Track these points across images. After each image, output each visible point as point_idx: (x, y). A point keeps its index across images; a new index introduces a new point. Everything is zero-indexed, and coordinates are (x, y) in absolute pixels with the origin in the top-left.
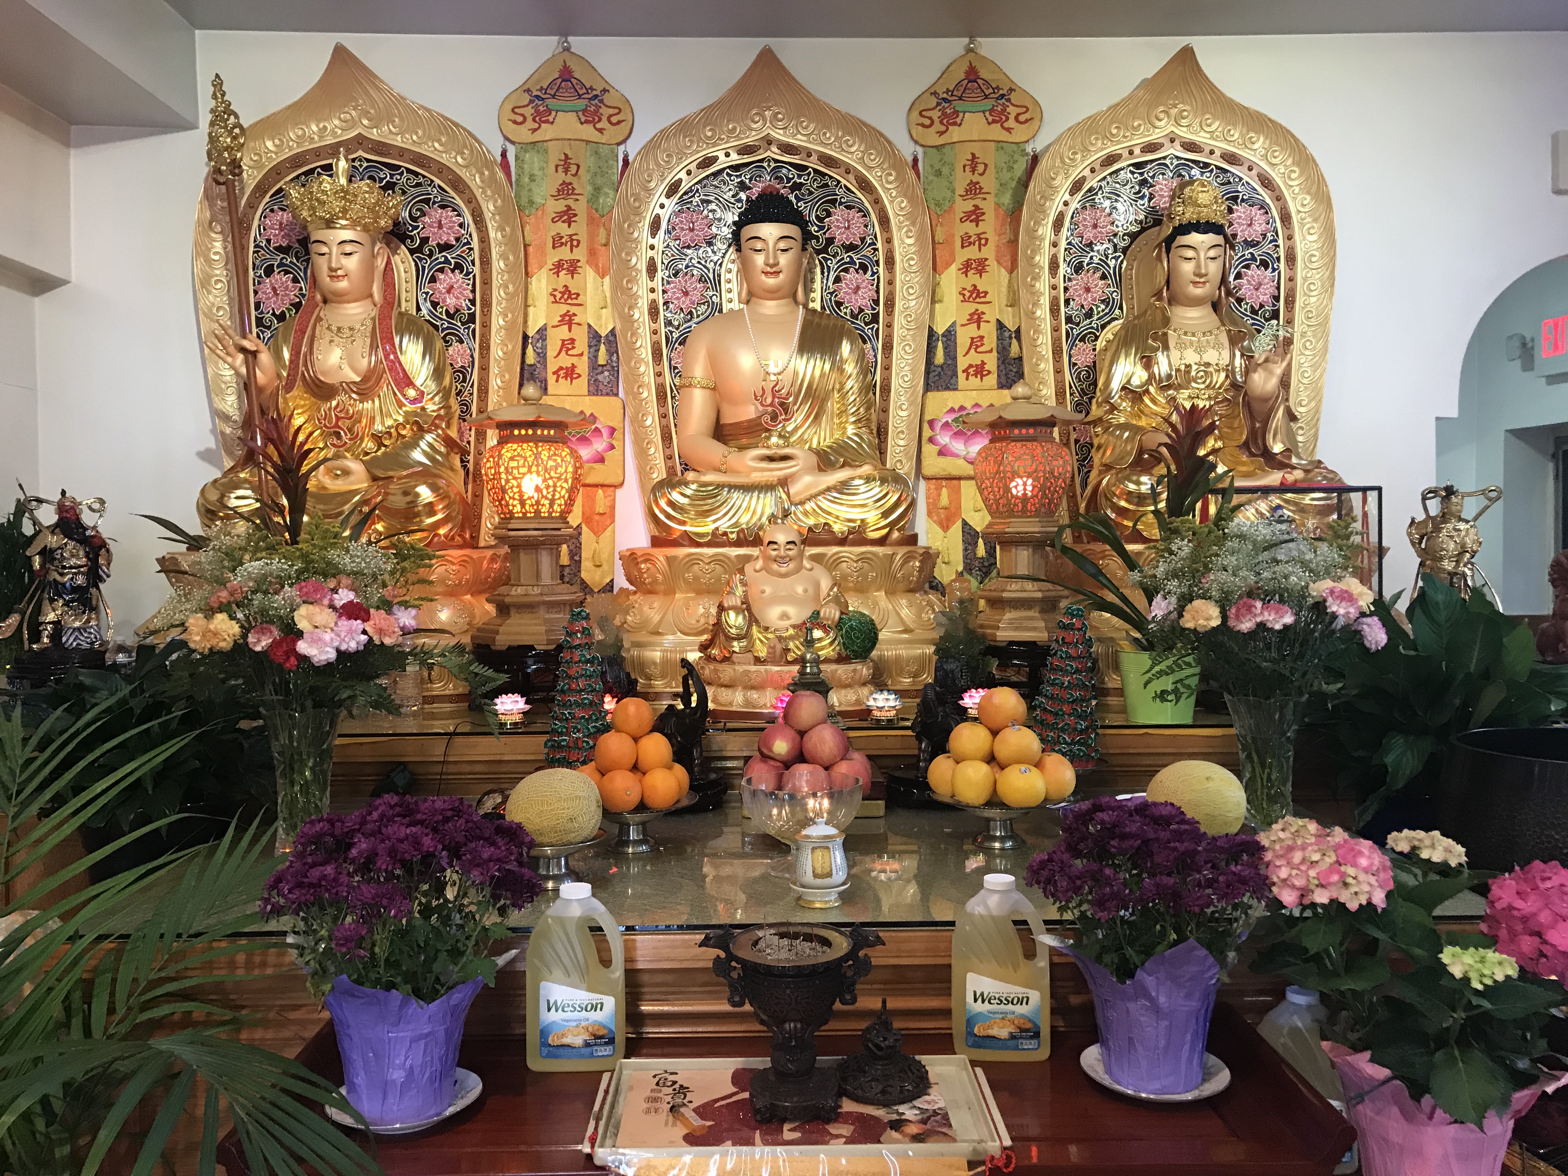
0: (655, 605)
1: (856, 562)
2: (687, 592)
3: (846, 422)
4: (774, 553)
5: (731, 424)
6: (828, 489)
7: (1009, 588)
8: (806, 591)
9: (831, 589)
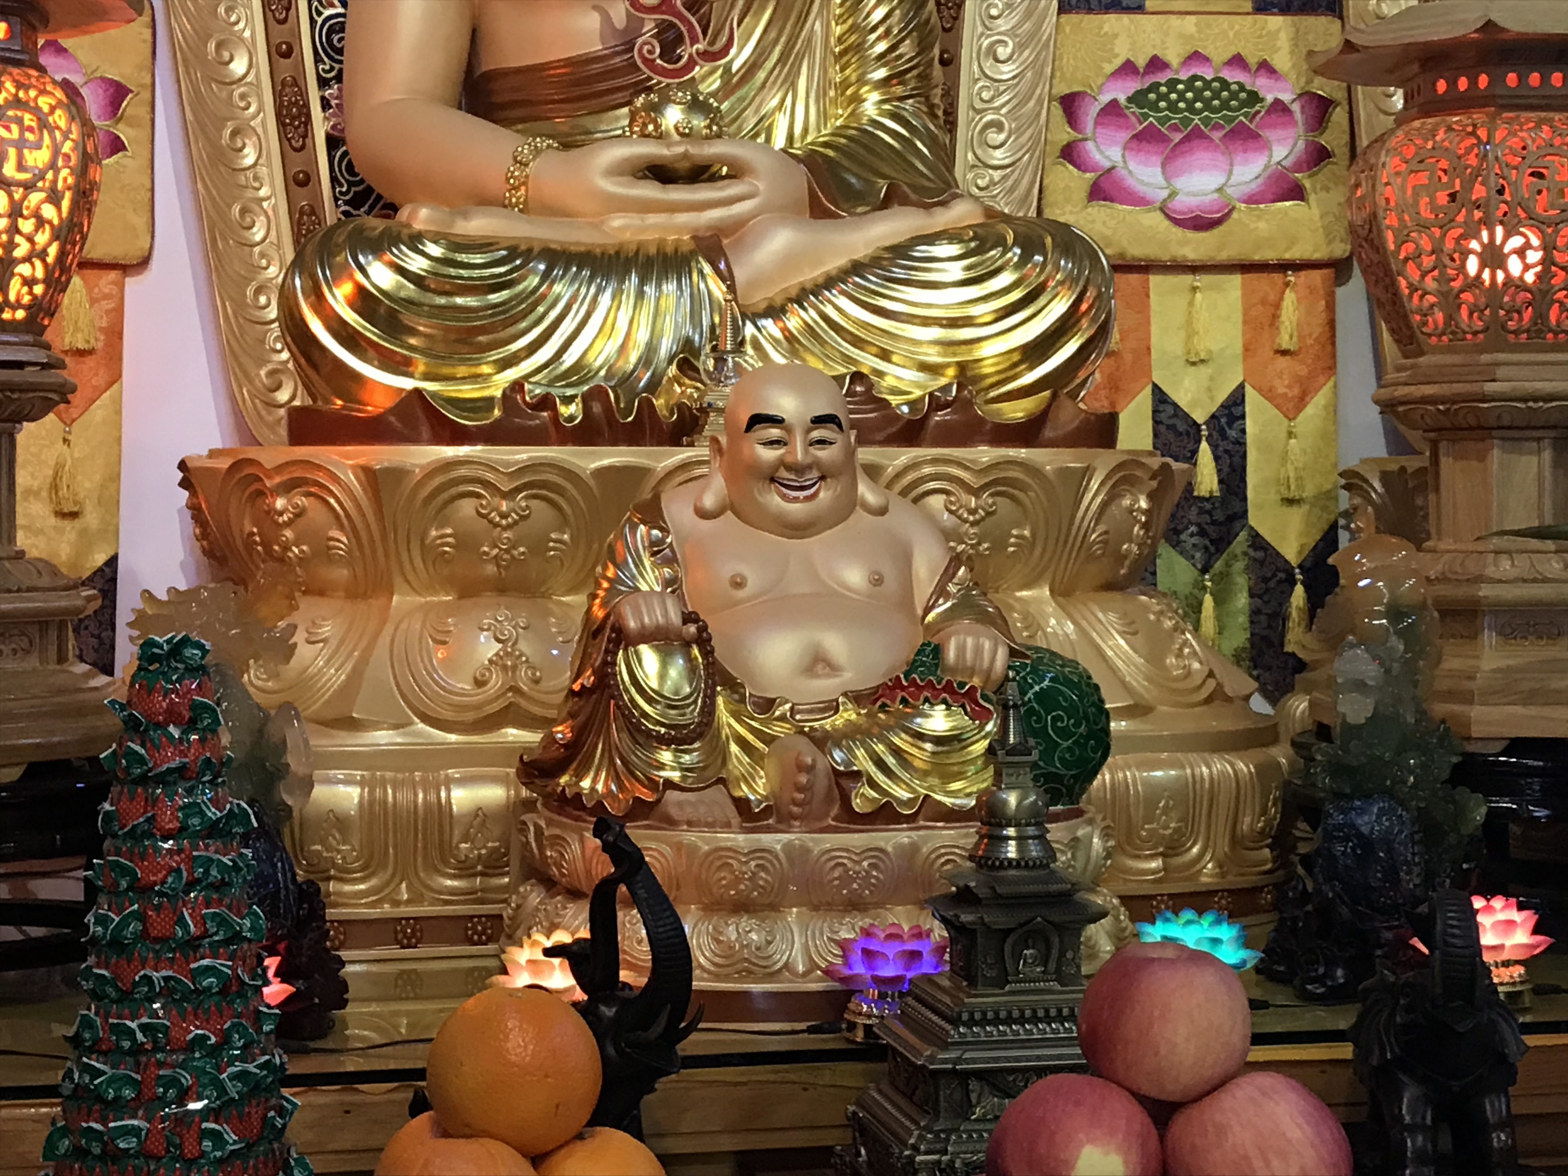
0: (326, 630)
1: (976, 492)
2: (431, 589)
3: (861, 81)
4: (769, 455)
5: (519, 71)
6: (857, 268)
7: (1490, 571)
8: (877, 581)
9: (948, 574)
